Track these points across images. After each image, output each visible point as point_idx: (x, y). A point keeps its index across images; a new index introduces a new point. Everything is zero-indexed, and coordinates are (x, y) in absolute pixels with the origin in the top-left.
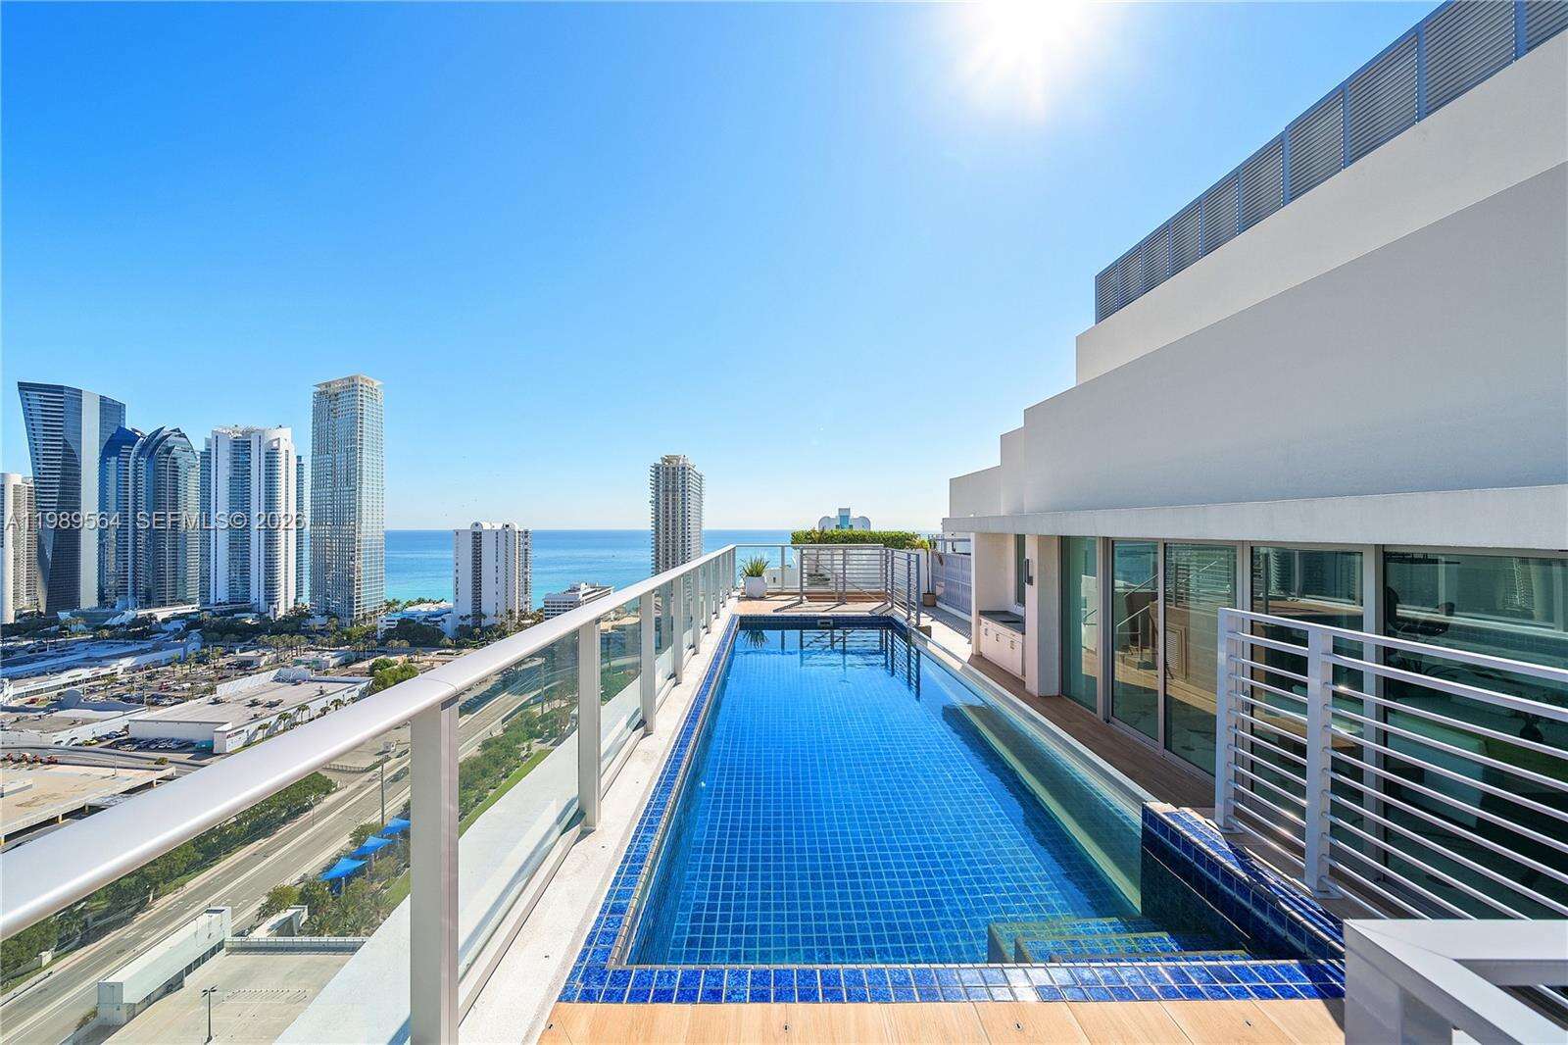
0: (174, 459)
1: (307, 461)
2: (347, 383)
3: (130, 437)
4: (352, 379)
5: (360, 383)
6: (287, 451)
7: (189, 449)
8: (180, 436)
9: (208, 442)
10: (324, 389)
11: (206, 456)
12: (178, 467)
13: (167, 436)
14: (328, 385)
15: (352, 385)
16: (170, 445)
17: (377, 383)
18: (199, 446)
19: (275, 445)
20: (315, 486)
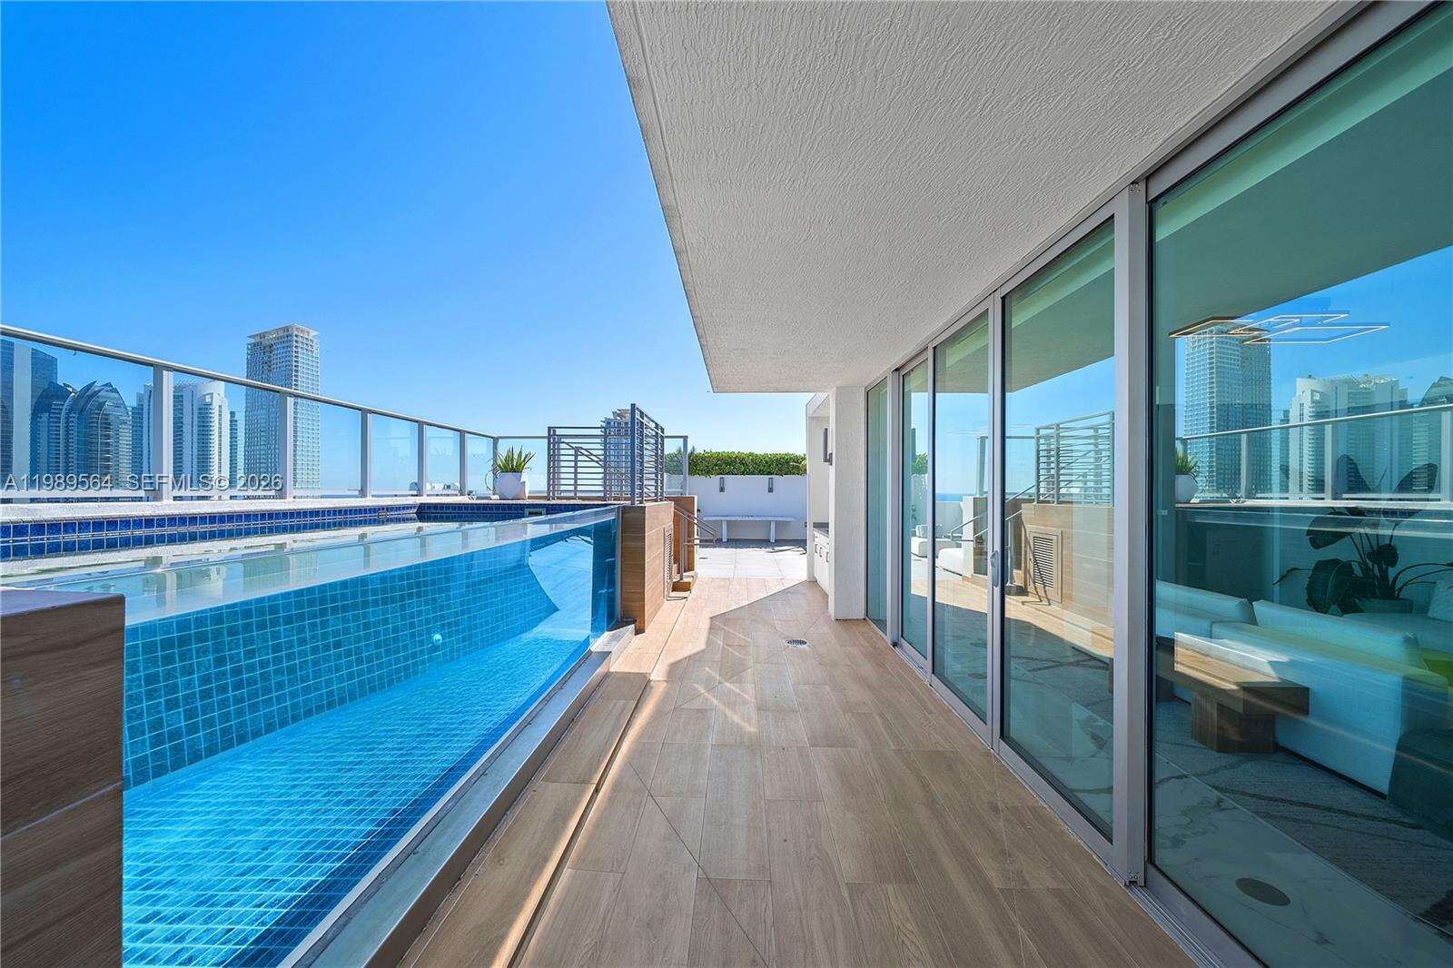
0: (105, 415)
1: (241, 417)
2: (281, 334)
3: (62, 392)
4: (286, 329)
5: (296, 333)
6: (220, 407)
7: (120, 404)
8: (112, 391)
9: (140, 398)
10: (258, 339)
11: (138, 412)
12: (109, 424)
13: (99, 391)
14: (262, 336)
15: (286, 336)
16: (101, 400)
17: (313, 333)
18: (131, 402)
19: (208, 400)
20: (248, 445)
